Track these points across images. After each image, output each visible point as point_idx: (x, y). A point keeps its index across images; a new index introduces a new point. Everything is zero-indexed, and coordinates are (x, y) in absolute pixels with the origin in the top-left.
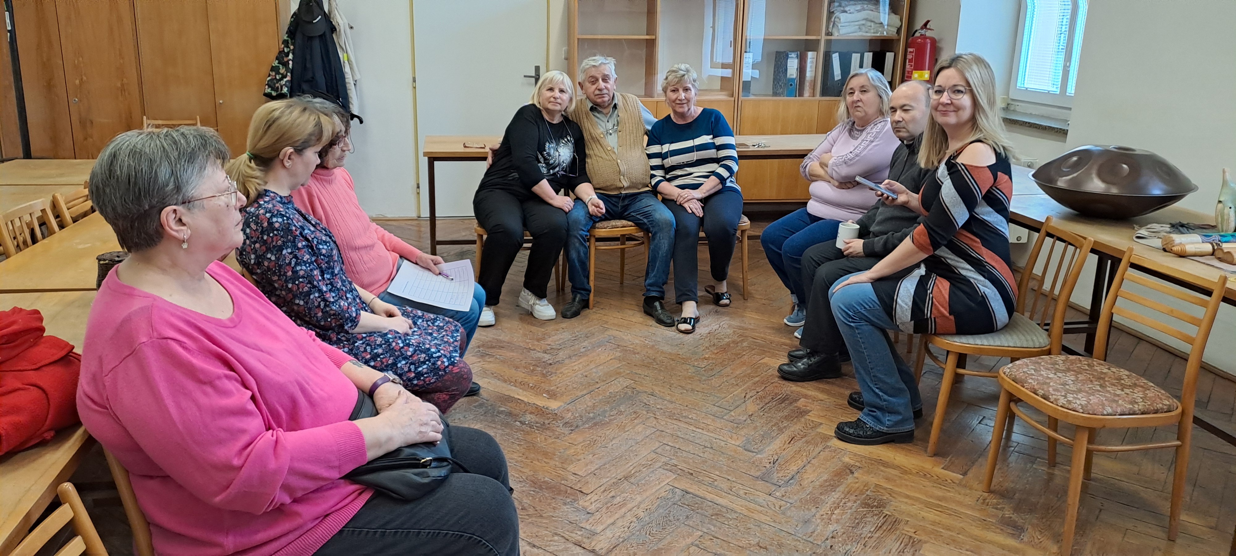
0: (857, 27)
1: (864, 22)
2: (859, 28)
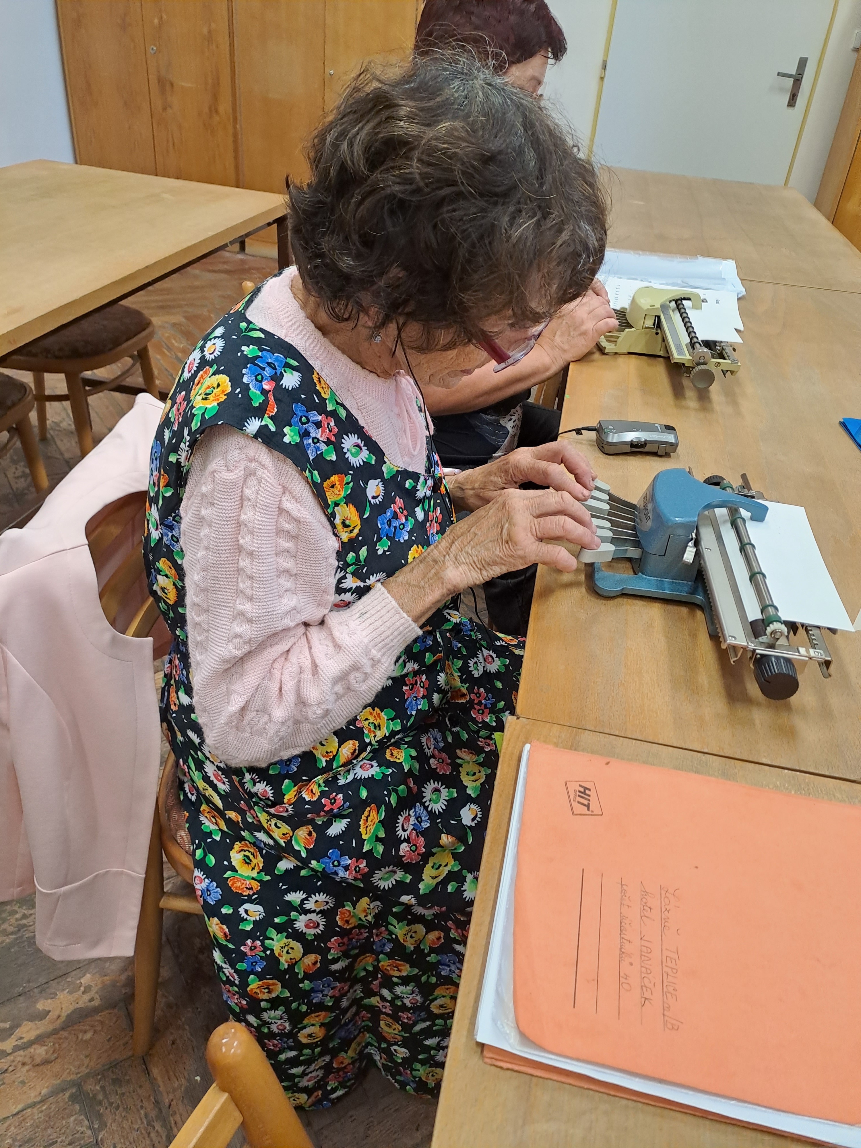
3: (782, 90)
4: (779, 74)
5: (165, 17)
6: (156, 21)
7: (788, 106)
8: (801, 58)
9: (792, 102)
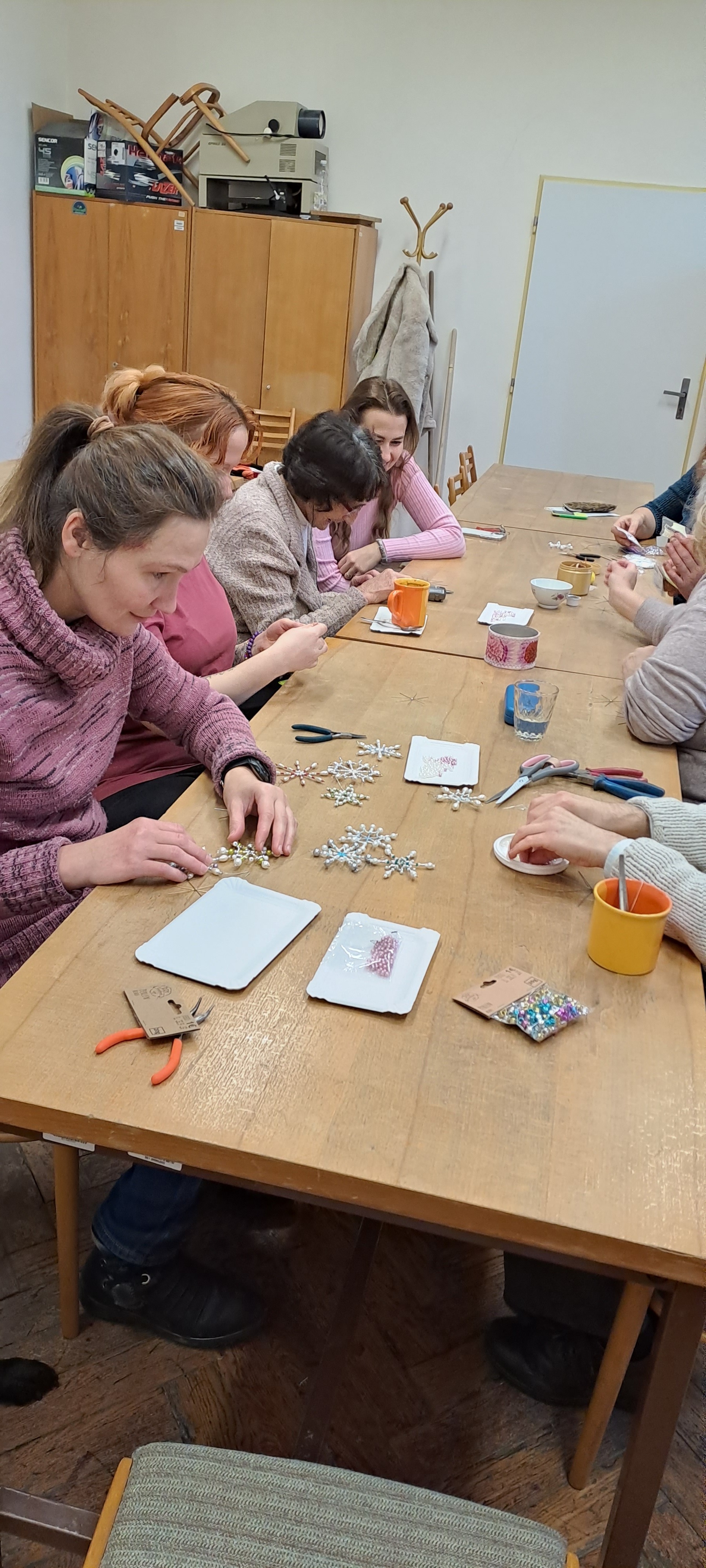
3: (670, 404)
4: (666, 392)
5: (127, 338)
6: (120, 342)
7: (677, 418)
8: (684, 380)
9: (680, 415)
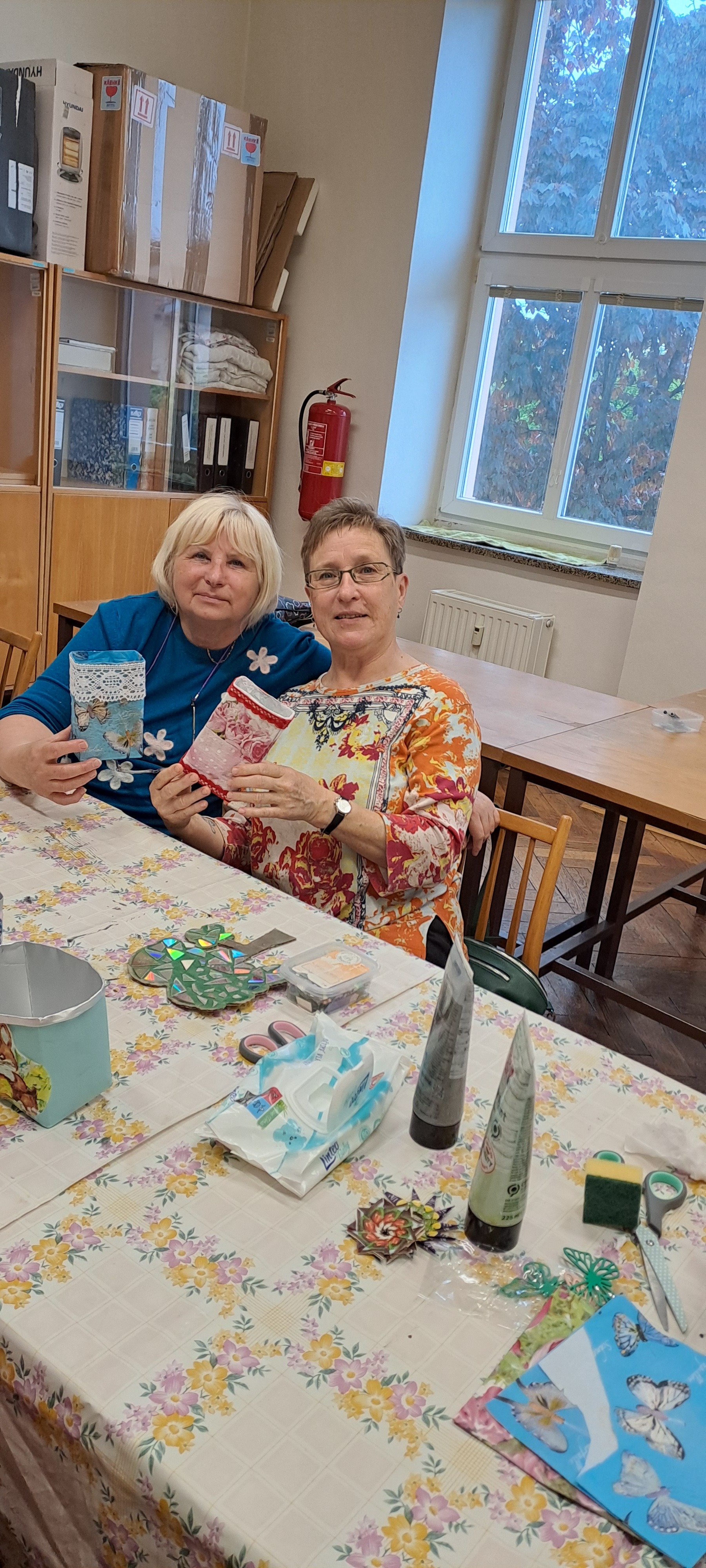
0: (218, 372)
1: (226, 365)
2: (220, 376)
